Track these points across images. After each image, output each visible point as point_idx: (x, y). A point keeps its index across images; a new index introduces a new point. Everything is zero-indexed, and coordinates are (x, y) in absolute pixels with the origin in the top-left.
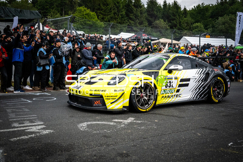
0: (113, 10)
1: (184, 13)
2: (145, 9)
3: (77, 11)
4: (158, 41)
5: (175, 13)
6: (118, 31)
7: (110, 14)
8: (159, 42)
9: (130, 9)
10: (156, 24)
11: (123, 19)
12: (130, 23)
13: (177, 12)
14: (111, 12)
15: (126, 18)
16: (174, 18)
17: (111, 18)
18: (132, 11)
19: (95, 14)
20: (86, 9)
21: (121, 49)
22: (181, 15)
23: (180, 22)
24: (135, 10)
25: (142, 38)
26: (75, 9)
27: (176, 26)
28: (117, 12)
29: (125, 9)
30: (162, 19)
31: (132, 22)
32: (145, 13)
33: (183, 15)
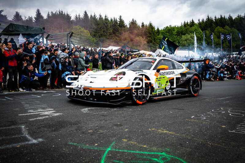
0: (103, 28)
1: (157, 32)
2: (128, 28)
3: (73, 29)
4: (138, 52)
5: (150, 32)
6: (107, 45)
7: (100, 32)
8: (140, 53)
9: (116, 28)
10: (137, 40)
11: (111, 36)
12: (117, 39)
13: (152, 31)
14: (101, 30)
15: (113, 35)
16: (150, 35)
17: (101, 35)
18: (118, 30)
19: (88, 32)
20: (80, 27)
21: (111, 58)
22: (155, 34)
23: (155, 38)
24: (120, 29)
25: (126, 50)
26: (72, 27)
27: (151, 42)
28: (106, 31)
29: (112, 28)
30: (141, 36)
31: (118, 38)
32: (128, 31)
33: (156, 33)
